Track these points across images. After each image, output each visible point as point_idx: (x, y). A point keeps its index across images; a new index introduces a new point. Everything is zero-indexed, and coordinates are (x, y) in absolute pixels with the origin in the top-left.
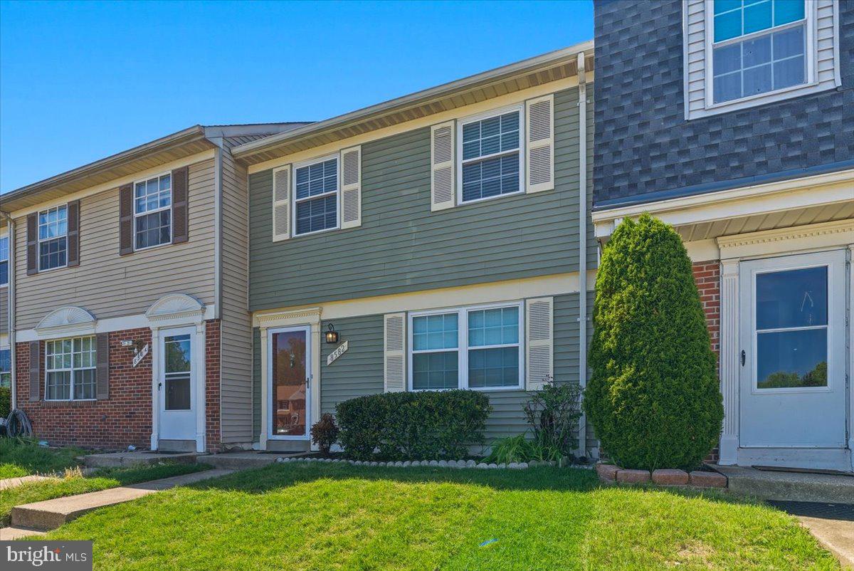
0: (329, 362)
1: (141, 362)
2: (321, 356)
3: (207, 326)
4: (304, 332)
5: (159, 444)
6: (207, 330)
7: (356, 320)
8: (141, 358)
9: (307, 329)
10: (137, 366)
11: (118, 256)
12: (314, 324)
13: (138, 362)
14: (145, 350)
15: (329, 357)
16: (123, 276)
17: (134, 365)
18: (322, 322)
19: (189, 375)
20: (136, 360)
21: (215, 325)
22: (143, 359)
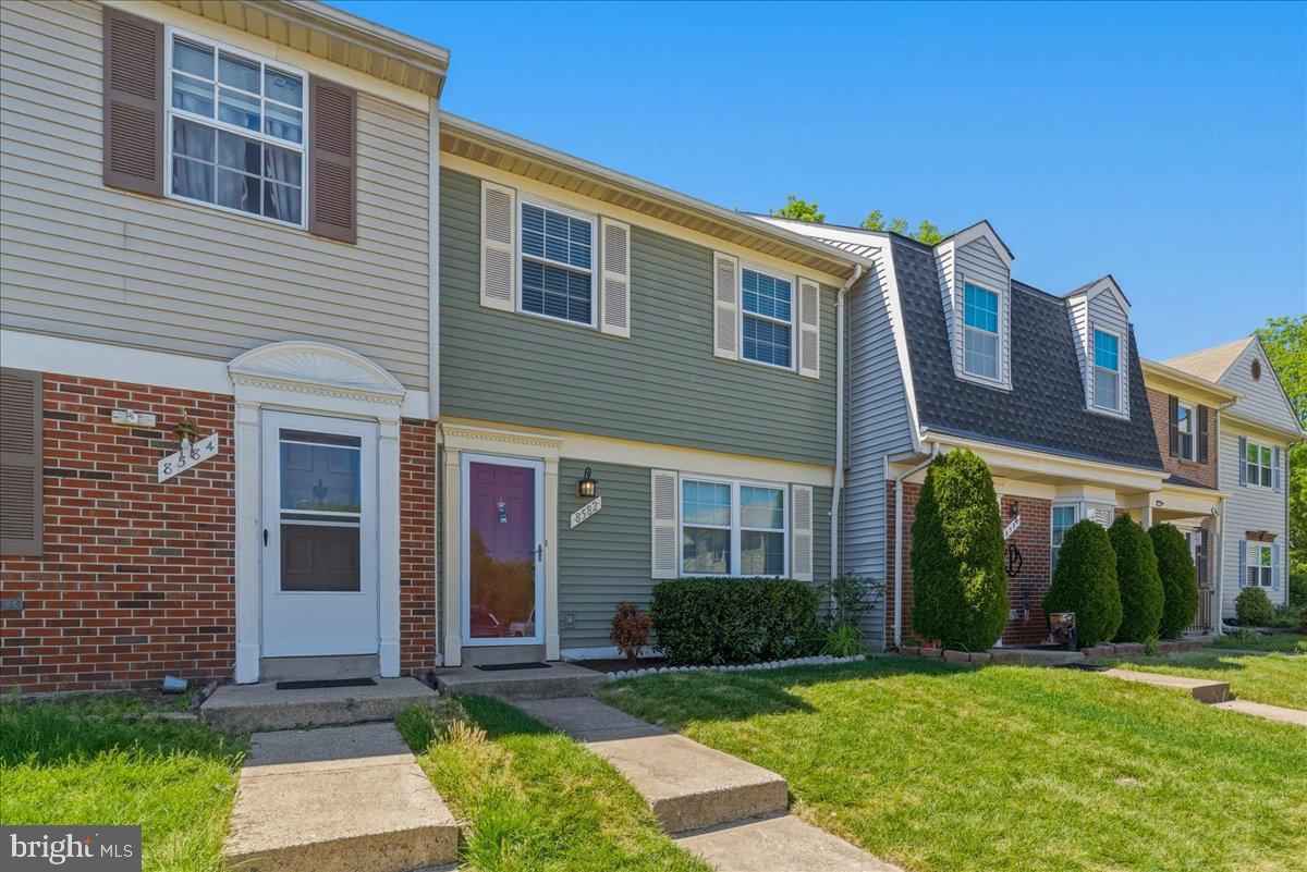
0: (574, 524)
1: (189, 472)
2: (560, 512)
3: (402, 429)
4: (532, 471)
5: (262, 668)
6: (403, 436)
7: (605, 468)
8: (190, 463)
9: (538, 467)
10: (173, 480)
11: (98, 183)
12: (550, 462)
13: (175, 471)
14: (210, 447)
15: (573, 517)
16: (119, 242)
17: (162, 477)
18: (561, 459)
19: (357, 520)
20: (170, 467)
21: (424, 431)
22: (196, 466)
